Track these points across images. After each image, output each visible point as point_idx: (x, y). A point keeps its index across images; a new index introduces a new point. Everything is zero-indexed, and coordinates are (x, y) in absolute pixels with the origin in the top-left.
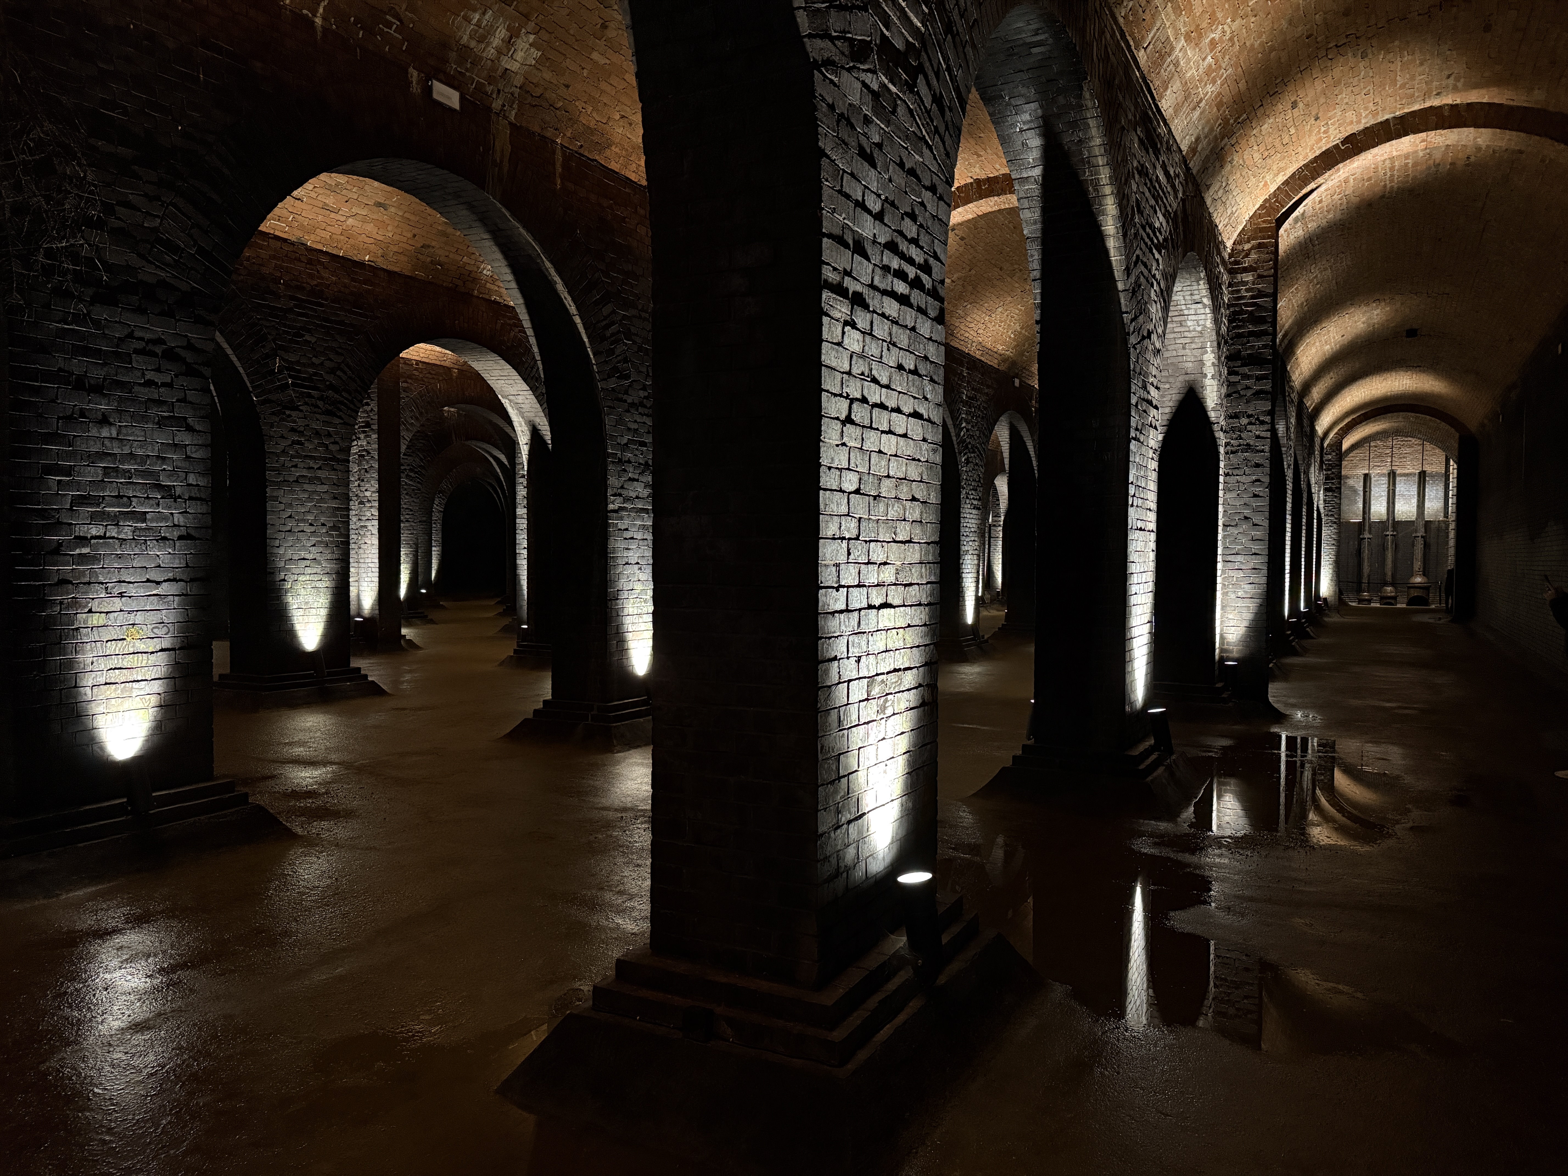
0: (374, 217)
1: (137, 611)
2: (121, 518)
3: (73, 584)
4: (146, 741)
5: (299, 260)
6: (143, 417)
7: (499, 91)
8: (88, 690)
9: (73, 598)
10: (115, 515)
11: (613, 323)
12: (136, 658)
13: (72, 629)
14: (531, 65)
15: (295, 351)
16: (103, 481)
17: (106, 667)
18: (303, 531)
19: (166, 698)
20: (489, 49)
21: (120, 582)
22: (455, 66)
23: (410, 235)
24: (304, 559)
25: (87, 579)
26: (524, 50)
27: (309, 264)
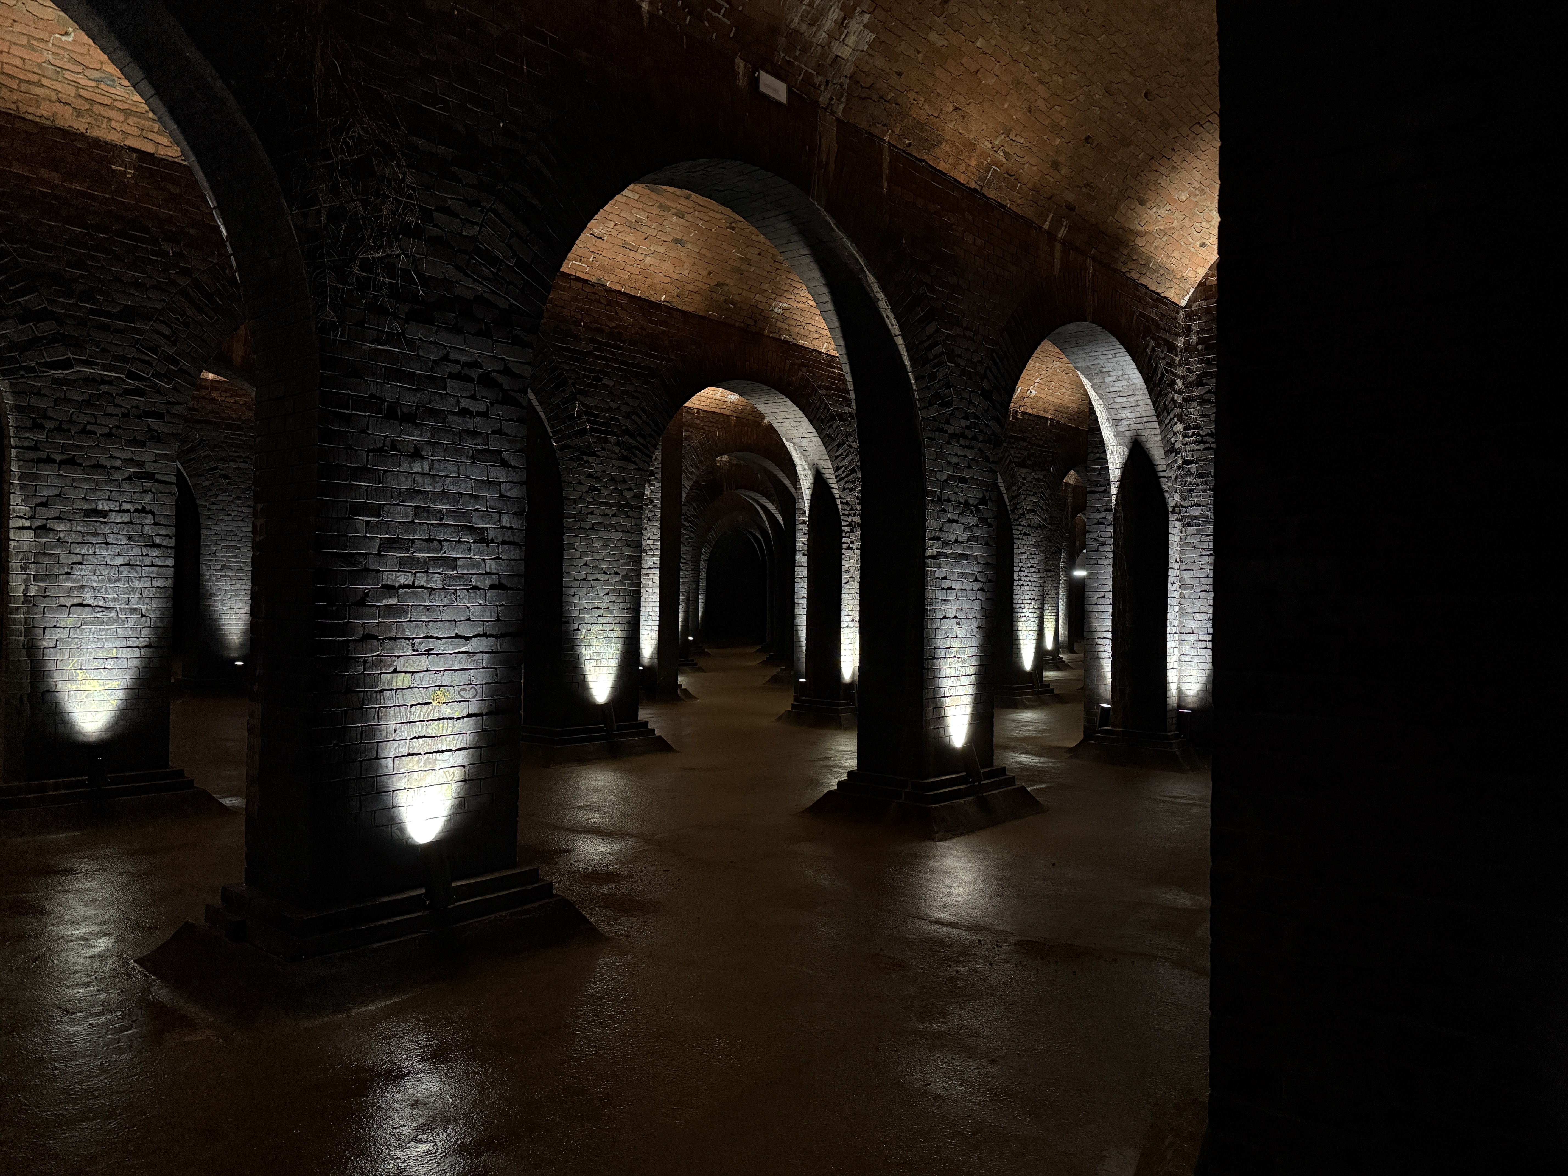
0: (671, 255)
1: (444, 671)
2: (431, 565)
3: (378, 640)
4: (449, 821)
5: (599, 302)
6: (457, 450)
7: (827, 82)
8: (390, 761)
9: (378, 655)
10: (425, 561)
11: (936, 344)
12: (441, 725)
13: (376, 692)
14: (863, 51)
15: (593, 395)
16: (413, 522)
17: (409, 735)
18: (597, 580)
19: (471, 771)
20: (820, 33)
21: (427, 637)
22: (783, 55)
23: (705, 273)
24: (597, 608)
25: (393, 635)
26: (857, 33)
27: (608, 305)
